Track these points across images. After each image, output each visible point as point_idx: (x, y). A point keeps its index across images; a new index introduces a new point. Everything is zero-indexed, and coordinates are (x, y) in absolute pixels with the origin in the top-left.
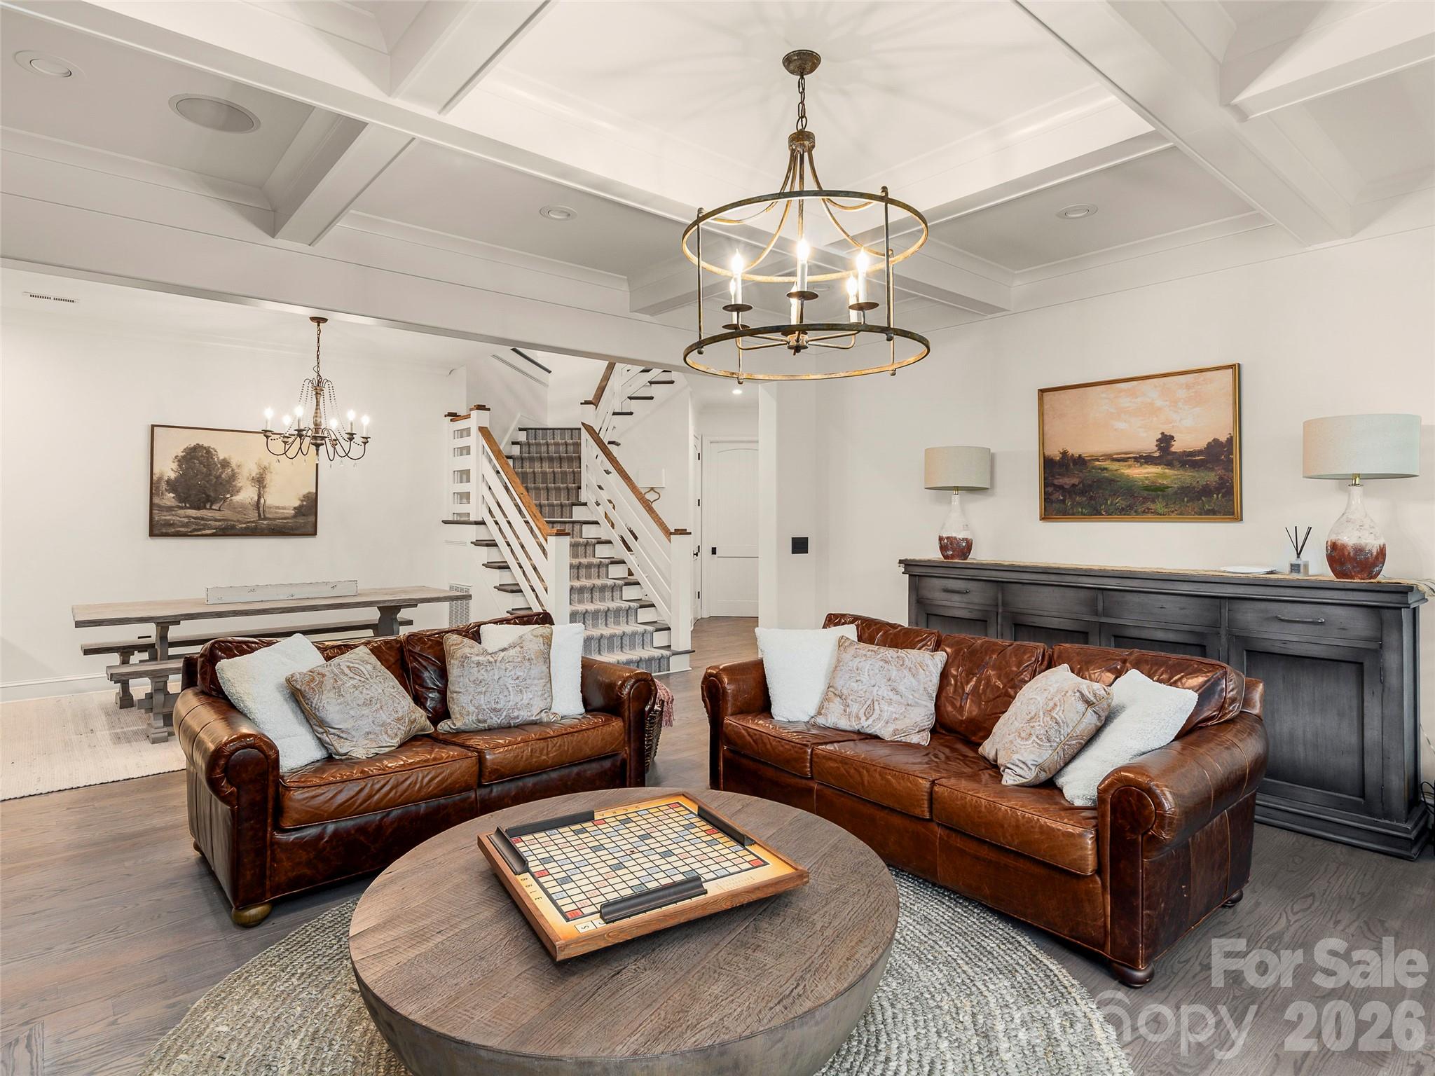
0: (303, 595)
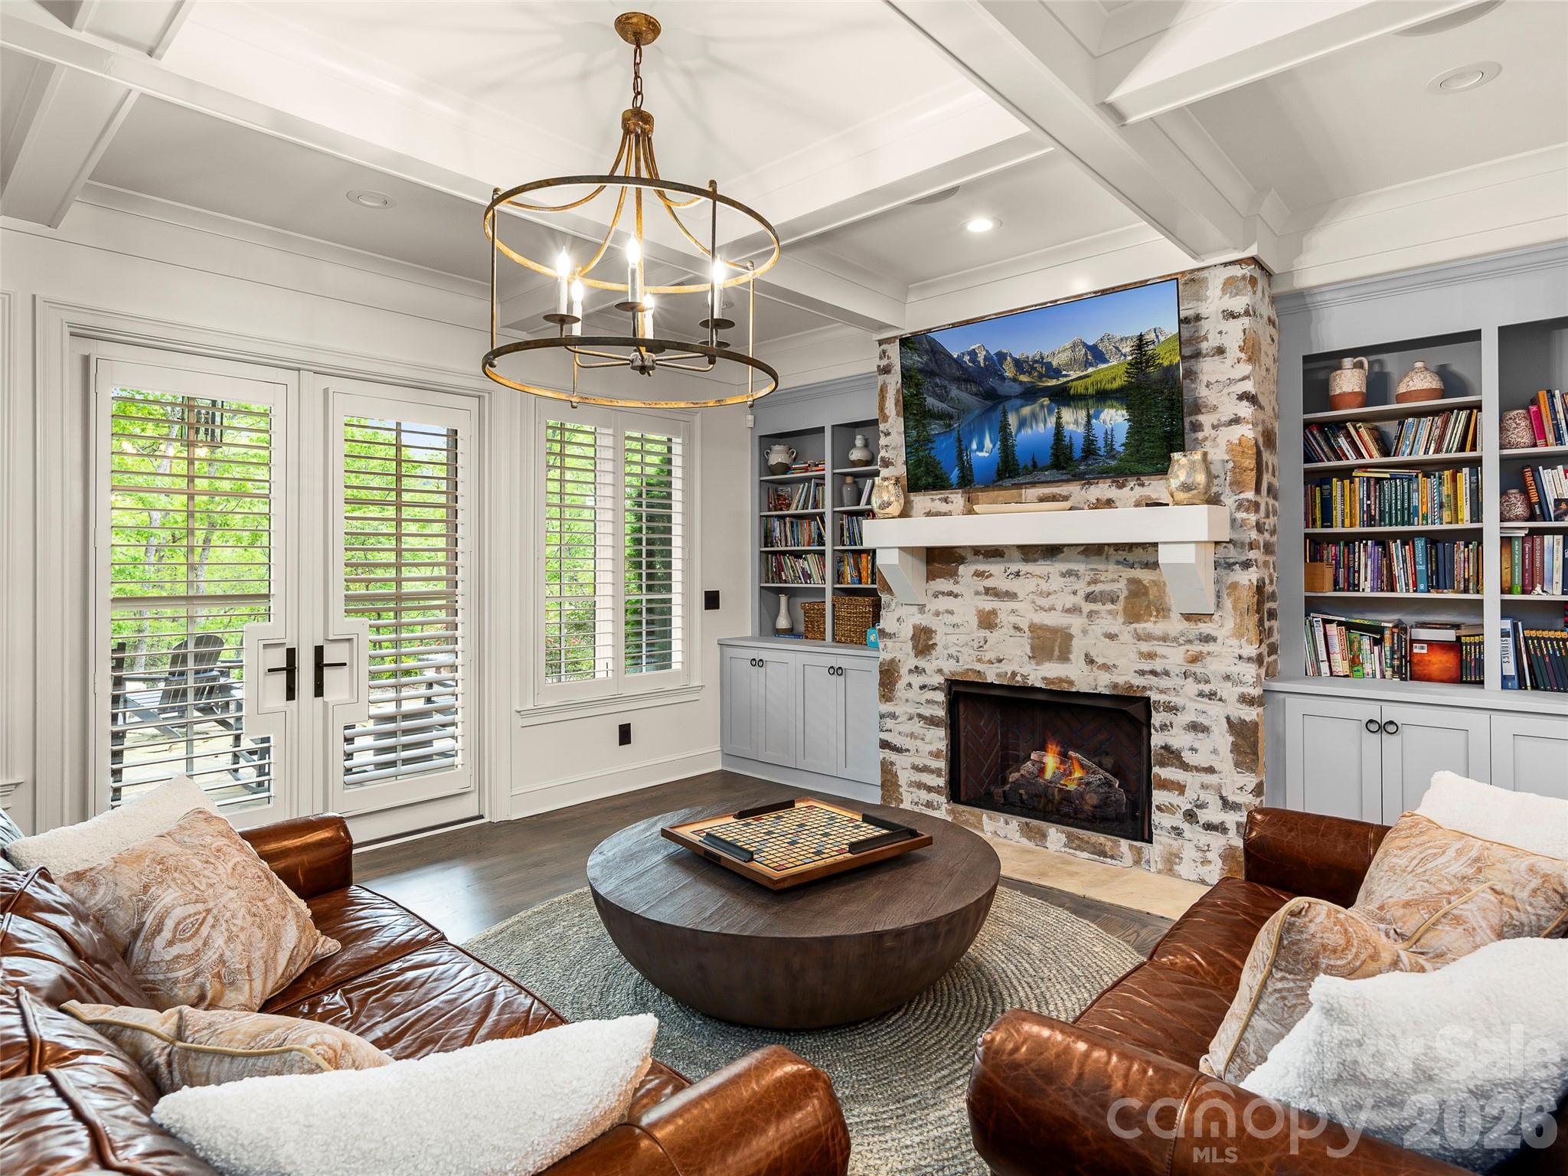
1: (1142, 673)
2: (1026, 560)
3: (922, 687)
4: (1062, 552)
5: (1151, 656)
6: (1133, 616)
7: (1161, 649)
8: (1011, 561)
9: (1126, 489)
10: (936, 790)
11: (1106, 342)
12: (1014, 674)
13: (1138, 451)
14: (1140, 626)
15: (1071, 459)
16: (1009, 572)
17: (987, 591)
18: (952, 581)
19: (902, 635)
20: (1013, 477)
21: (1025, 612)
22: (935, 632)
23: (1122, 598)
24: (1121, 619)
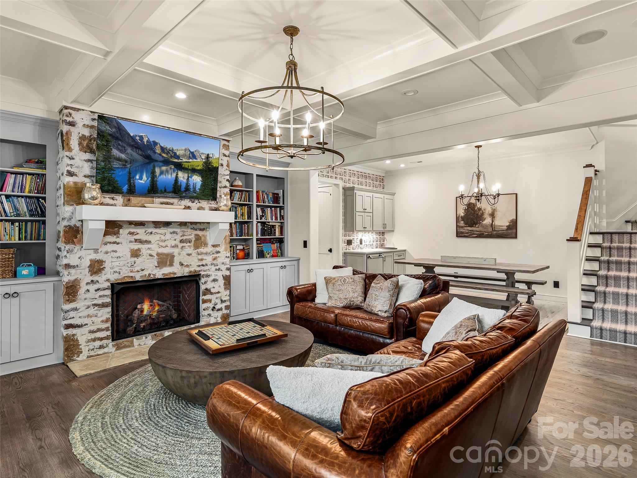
0: (472, 263)
1: (199, 266)
2: (156, 228)
3: (97, 290)
4: (172, 224)
5: (202, 260)
6: (196, 247)
7: (205, 257)
8: (148, 227)
9: (195, 203)
10: (107, 338)
11: (197, 152)
12: (150, 275)
13: (203, 192)
14: (199, 250)
15: (180, 190)
16: (147, 232)
17: (136, 240)
18: (115, 237)
19: (83, 265)
20: (155, 194)
21: (155, 249)
22: (105, 262)
23: (193, 241)
24: (192, 248)
